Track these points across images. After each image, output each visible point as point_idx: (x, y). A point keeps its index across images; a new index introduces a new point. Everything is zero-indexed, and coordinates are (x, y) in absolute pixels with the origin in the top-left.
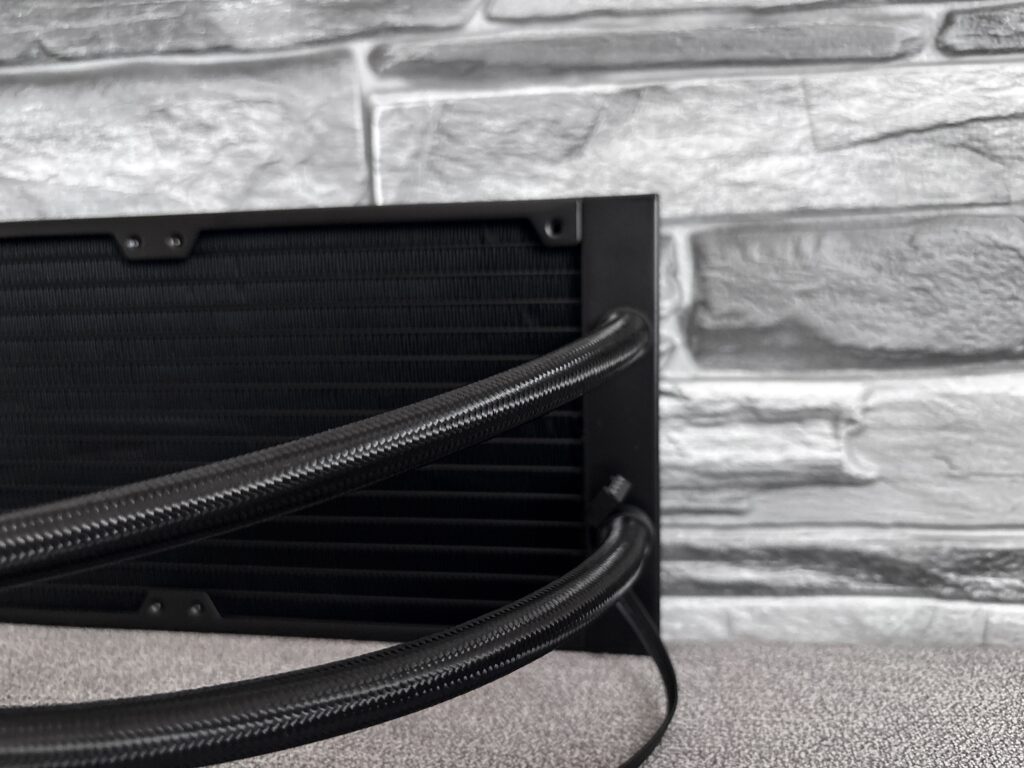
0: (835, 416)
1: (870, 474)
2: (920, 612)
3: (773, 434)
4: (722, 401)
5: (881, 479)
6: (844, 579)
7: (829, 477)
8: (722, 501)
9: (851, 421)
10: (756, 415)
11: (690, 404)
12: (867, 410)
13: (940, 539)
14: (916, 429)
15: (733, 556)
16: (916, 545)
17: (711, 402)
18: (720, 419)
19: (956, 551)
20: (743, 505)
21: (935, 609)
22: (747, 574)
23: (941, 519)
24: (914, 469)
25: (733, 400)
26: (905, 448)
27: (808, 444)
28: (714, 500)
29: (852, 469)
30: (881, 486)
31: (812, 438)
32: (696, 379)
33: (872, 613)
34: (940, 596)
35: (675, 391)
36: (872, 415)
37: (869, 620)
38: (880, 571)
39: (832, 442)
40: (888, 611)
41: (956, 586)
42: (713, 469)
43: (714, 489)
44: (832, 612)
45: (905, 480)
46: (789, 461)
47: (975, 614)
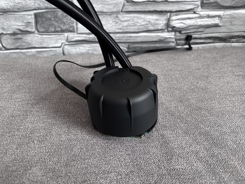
0: (219, 16)
1: (222, 25)
2: (223, 45)
3: (210, 19)
4: (205, 15)
5: (223, 26)
6: (214, 41)
7: (216, 26)
8: (201, 30)
9: (221, 17)
10: (209, 17)
11: (200, 15)
12: (223, 15)
13: (228, 34)
14: (228, 18)
15: (201, 38)
16: (225, 35)
17: (203, 15)
18: (204, 17)
19: (230, 36)
20: (204, 31)
21: (225, 44)
22: (202, 41)
23: (229, 31)
24: (227, 24)
25: (207, 14)
26: (227, 21)
27: (214, 21)
28: (200, 30)
29: (220, 24)
30: (222, 27)
31: (215, 20)
32: (201, 11)
33: (217, 45)
34: (226, 42)
35: (199, 13)
36: (224, 16)
37: (217, 47)
38: (219, 39)
39: (218, 20)
40: (219, 45)
41: (229, 41)
42: (202, 25)
43: (200, 28)
44: (212, 46)
45: (225, 26)
46: (212, 23)
47: (230, 45)
